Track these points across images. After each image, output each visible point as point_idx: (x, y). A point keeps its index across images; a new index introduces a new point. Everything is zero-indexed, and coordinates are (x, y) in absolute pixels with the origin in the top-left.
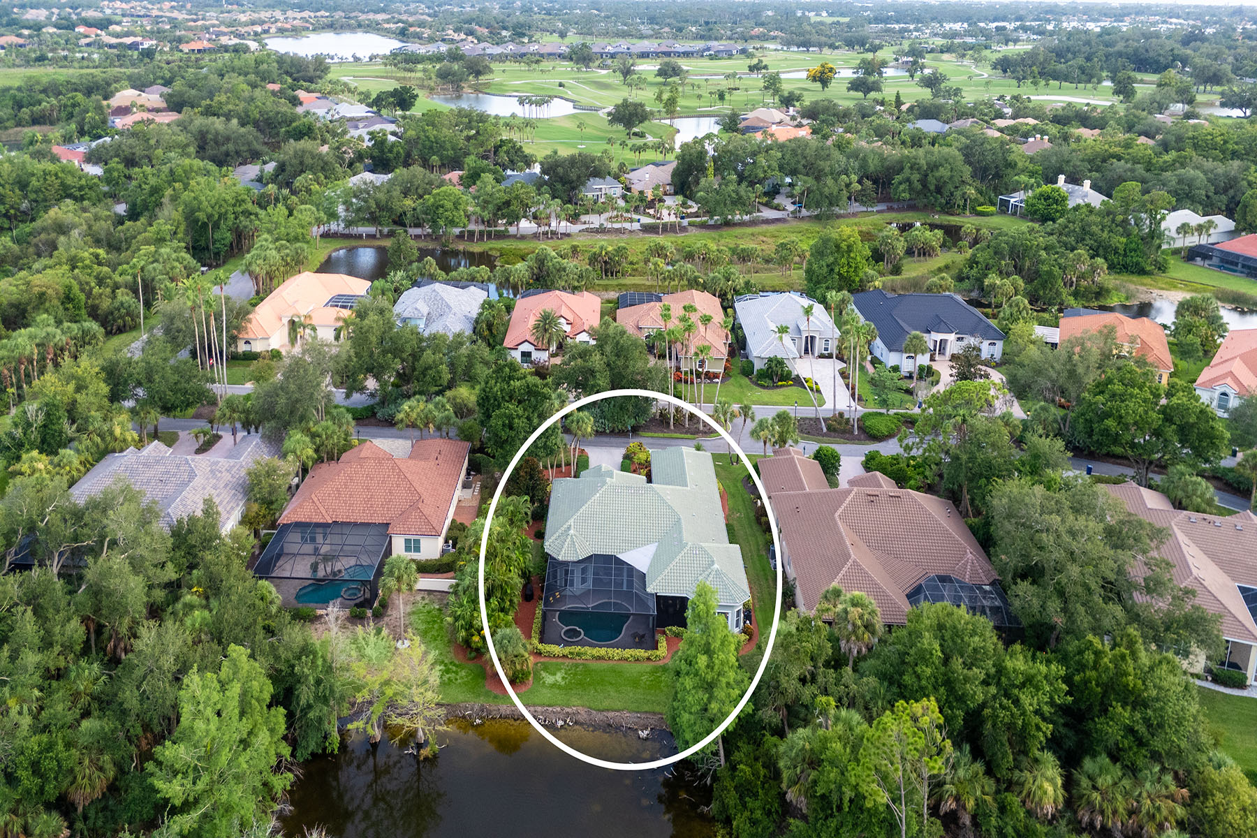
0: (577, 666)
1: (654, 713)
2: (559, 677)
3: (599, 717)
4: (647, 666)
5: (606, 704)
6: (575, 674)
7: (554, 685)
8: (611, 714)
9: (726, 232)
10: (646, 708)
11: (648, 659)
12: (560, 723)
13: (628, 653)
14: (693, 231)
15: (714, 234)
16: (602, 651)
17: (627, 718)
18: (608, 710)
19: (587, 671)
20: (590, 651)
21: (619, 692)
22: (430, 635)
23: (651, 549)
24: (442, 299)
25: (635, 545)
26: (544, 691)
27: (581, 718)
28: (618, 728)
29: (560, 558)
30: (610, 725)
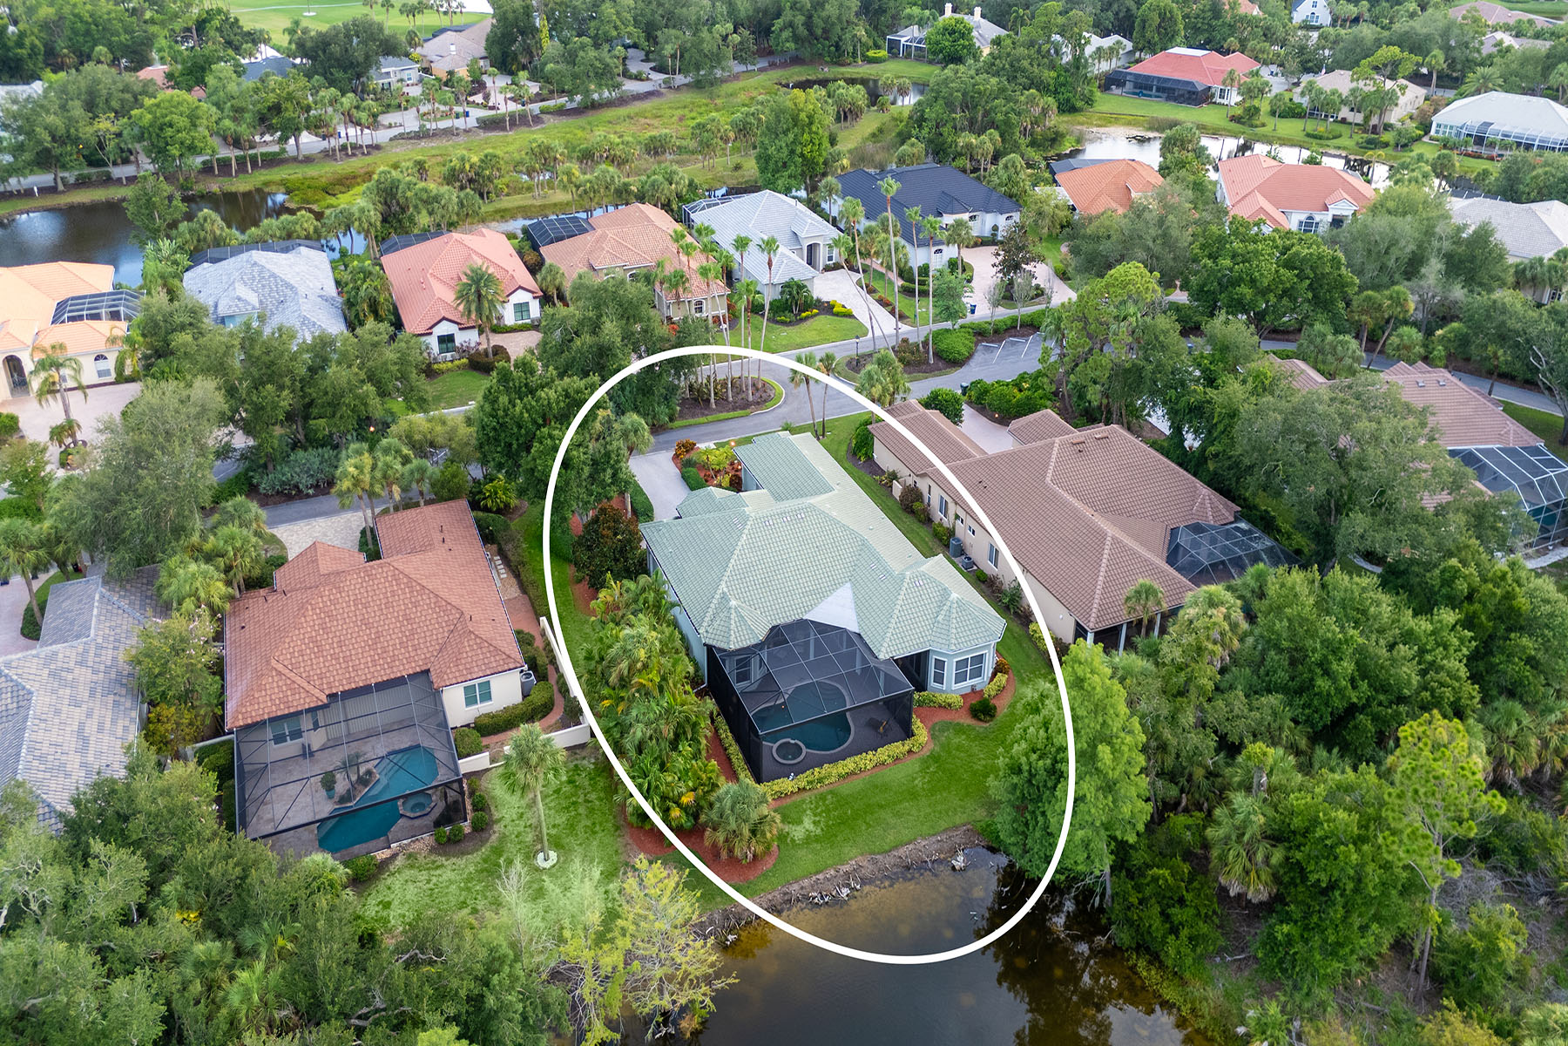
0: (823, 798)
1: (956, 828)
2: (808, 823)
3: (888, 861)
4: (912, 765)
5: (891, 838)
6: (828, 811)
7: (809, 840)
8: (902, 852)
9: (593, 117)
10: (944, 825)
11: (910, 752)
12: (845, 891)
13: (884, 753)
14: (550, 121)
15: (581, 121)
16: (849, 764)
17: (926, 846)
18: (896, 848)
19: (842, 801)
20: (833, 771)
21: (898, 815)
22: (580, 828)
23: (845, 594)
24: (273, 275)
25: (821, 595)
26: (801, 853)
27: (866, 872)
28: (921, 866)
29: (732, 647)
30: (908, 868)
